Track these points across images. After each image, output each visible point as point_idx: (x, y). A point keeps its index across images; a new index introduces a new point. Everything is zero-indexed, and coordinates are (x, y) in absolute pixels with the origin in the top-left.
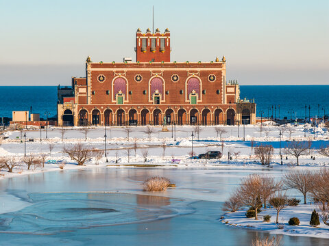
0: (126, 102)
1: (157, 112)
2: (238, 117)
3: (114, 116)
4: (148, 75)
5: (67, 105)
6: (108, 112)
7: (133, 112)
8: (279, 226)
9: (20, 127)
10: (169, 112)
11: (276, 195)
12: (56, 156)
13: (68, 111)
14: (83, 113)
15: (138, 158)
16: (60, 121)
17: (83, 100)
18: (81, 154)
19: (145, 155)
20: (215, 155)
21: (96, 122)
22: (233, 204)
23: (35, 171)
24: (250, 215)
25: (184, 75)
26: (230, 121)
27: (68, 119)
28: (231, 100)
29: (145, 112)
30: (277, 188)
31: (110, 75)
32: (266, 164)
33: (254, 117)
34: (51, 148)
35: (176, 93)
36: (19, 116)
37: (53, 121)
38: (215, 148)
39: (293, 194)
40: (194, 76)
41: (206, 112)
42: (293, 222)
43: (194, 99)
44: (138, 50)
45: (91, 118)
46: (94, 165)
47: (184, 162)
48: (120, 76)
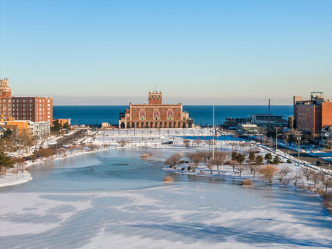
0: (144, 119)
1: (156, 123)
2: (187, 125)
3: (140, 124)
4: (153, 109)
5: (122, 120)
6: (138, 123)
7: (147, 123)
8: (178, 170)
9: (105, 129)
10: (161, 123)
11: (182, 160)
12: (114, 143)
13: (123, 123)
14: (128, 123)
15: (143, 144)
16: (120, 127)
17: (128, 118)
18: (123, 142)
19: (146, 143)
20: (170, 143)
21: (133, 127)
22: (166, 163)
23: (106, 149)
24: (171, 167)
25: (167, 109)
26: (184, 127)
27: (123, 126)
28: (184, 119)
29: (152, 123)
30: (181, 157)
31: (139, 109)
32: (187, 146)
33: (193, 125)
34: (113, 139)
35: (164, 116)
36: (105, 124)
37: (117, 126)
38: (172, 140)
39: (187, 160)
40: (170, 109)
41: (175, 123)
42: (183, 169)
43: (170, 118)
44: (149, 99)
45: (132, 125)
46: (128, 146)
47: (159, 146)
48: (142, 109)
